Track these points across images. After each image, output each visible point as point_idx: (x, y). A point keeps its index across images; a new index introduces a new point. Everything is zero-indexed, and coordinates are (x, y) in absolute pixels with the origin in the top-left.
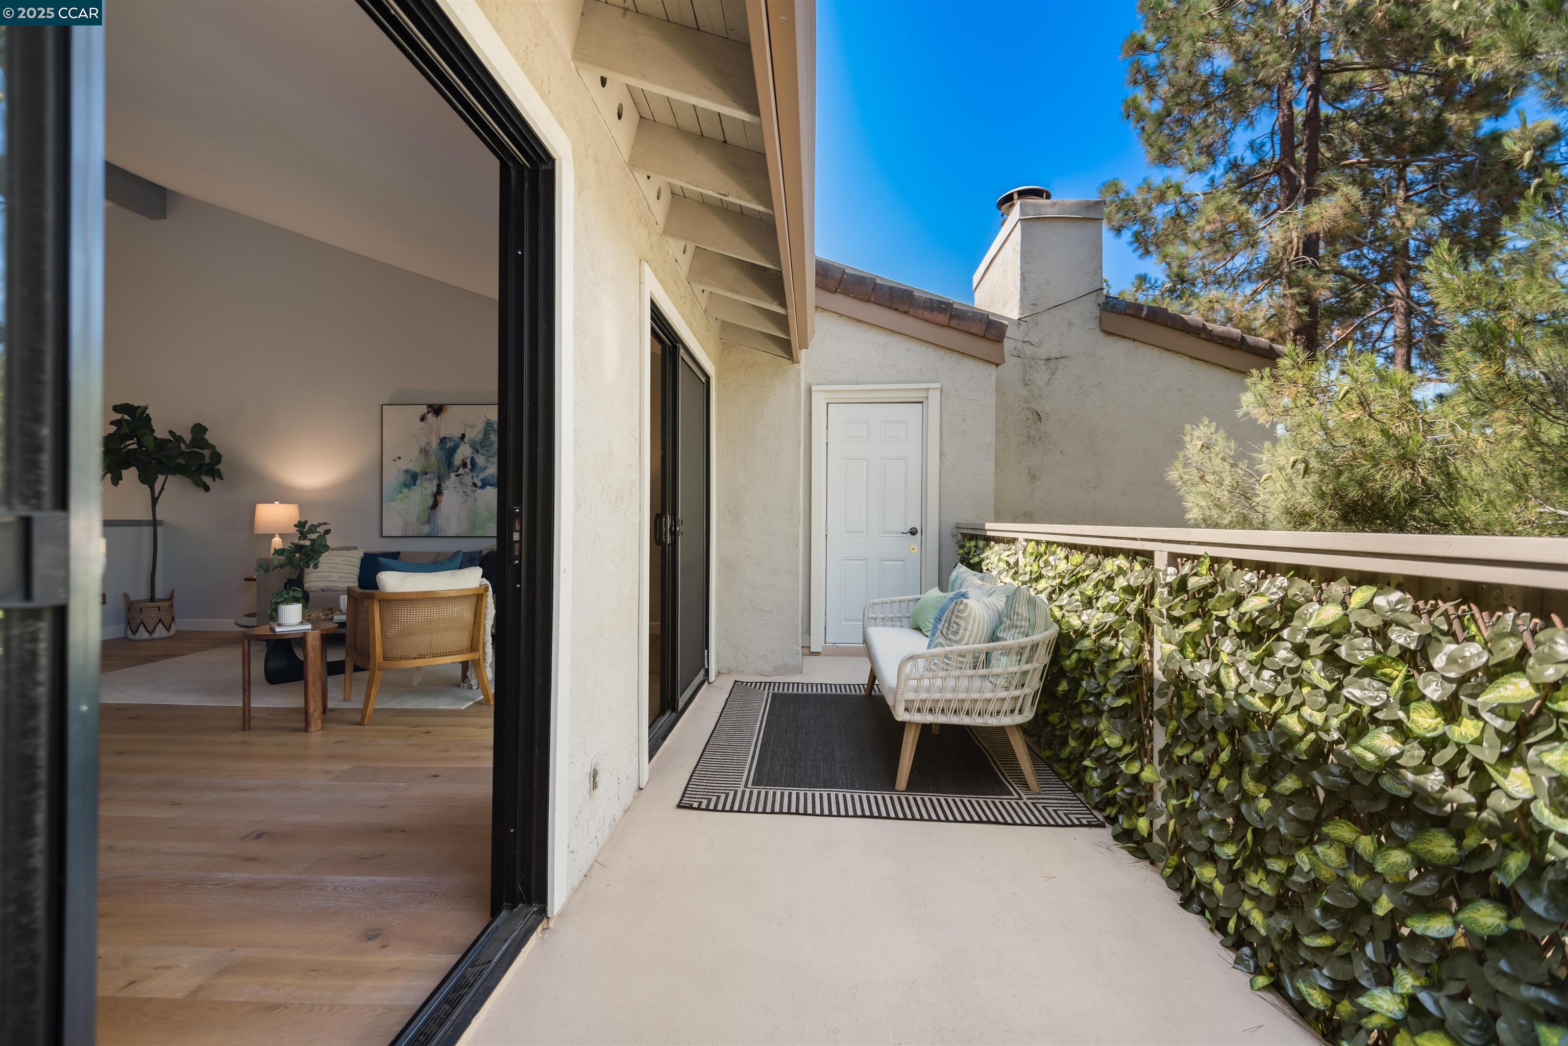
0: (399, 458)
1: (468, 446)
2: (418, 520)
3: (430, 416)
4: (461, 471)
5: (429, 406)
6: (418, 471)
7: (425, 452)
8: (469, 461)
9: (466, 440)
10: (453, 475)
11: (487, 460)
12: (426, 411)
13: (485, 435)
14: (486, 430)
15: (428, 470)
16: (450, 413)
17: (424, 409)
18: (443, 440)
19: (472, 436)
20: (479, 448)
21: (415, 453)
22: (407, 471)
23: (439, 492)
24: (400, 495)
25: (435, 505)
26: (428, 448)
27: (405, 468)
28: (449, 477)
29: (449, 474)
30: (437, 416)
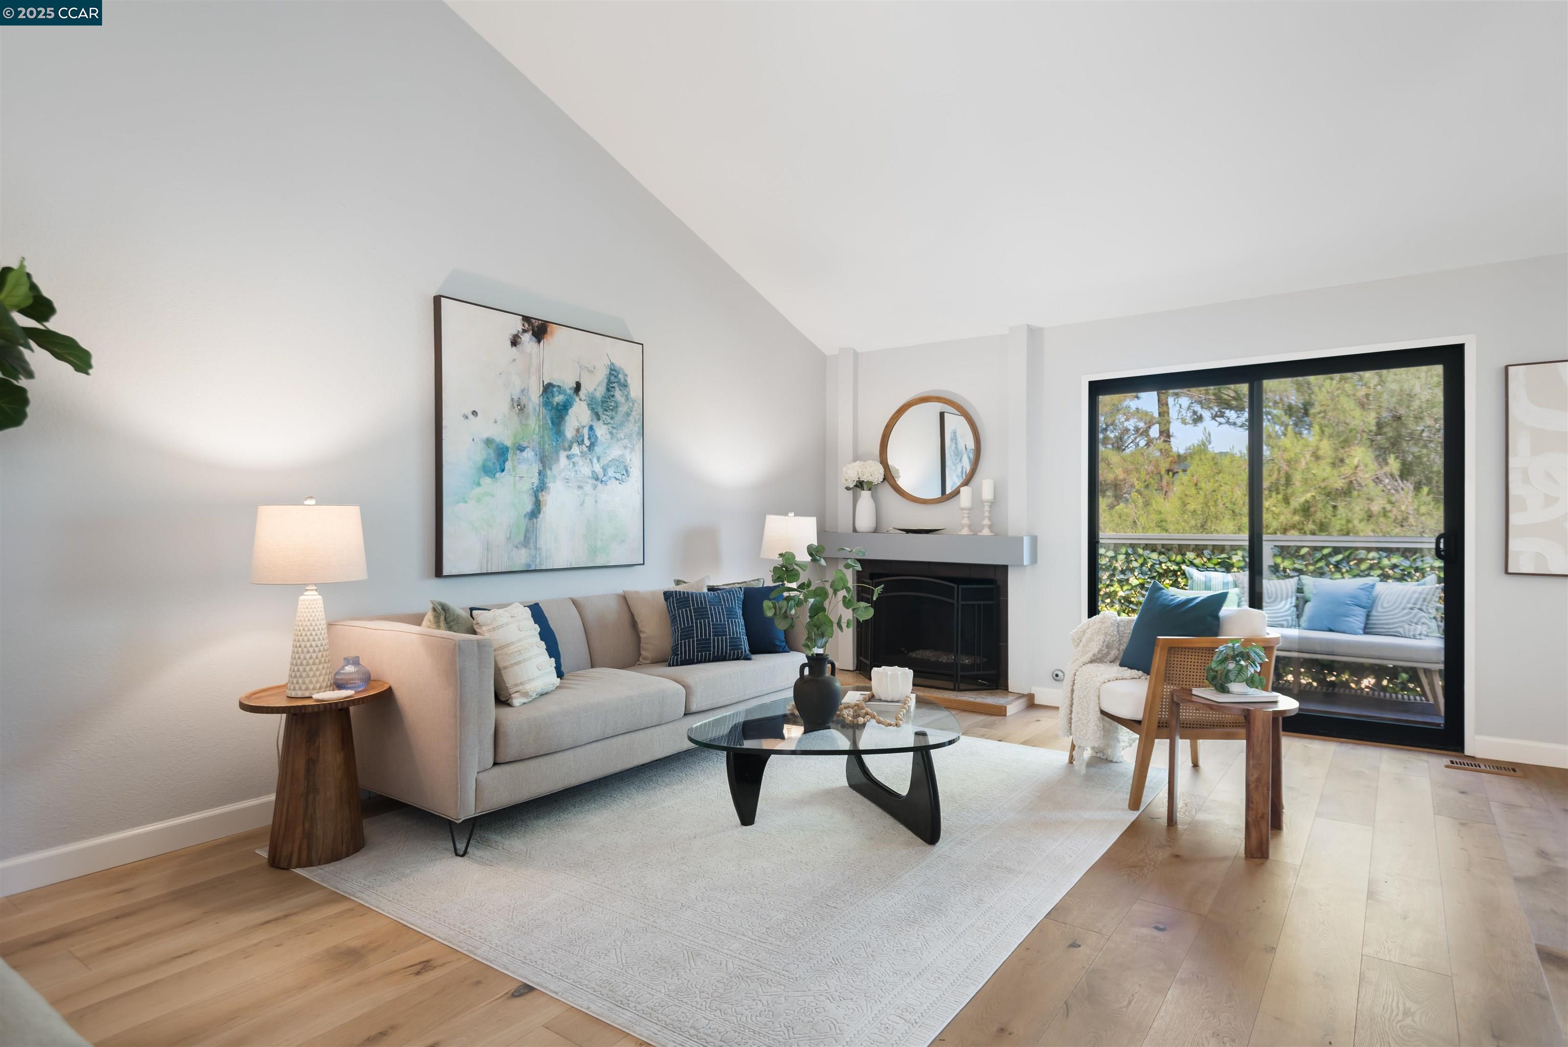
0: (475, 413)
1: (584, 405)
2: (509, 539)
3: (527, 338)
4: (576, 449)
5: (526, 319)
6: (508, 443)
7: (519, 406)
8: (586, 432)
9: (582, 393)
10: (563, 455)
11: (611, 433)
12: (520, 328)
13: (608, 390)
14: (609, 382)
15: (525, 444)
16: (557, 338)
17: (516, 324)
18: (548, 389)
19: (591, 390)
20: (600, 411)
21: (503, 407)
22: (489, 442)
23: (541, 487)
24: (477, 490)
25: (535, 512)
26: (524, 401)
27: (486, 435)
28: (558, 460)
29: (557, 453)
30: (539, 342)
